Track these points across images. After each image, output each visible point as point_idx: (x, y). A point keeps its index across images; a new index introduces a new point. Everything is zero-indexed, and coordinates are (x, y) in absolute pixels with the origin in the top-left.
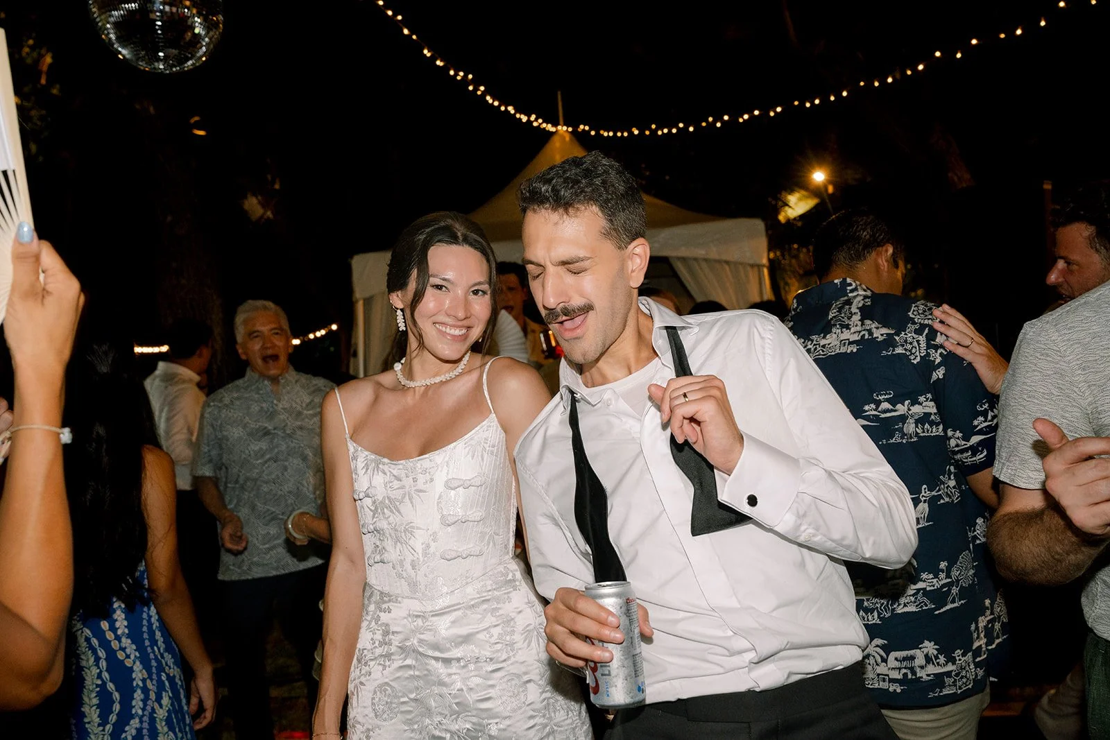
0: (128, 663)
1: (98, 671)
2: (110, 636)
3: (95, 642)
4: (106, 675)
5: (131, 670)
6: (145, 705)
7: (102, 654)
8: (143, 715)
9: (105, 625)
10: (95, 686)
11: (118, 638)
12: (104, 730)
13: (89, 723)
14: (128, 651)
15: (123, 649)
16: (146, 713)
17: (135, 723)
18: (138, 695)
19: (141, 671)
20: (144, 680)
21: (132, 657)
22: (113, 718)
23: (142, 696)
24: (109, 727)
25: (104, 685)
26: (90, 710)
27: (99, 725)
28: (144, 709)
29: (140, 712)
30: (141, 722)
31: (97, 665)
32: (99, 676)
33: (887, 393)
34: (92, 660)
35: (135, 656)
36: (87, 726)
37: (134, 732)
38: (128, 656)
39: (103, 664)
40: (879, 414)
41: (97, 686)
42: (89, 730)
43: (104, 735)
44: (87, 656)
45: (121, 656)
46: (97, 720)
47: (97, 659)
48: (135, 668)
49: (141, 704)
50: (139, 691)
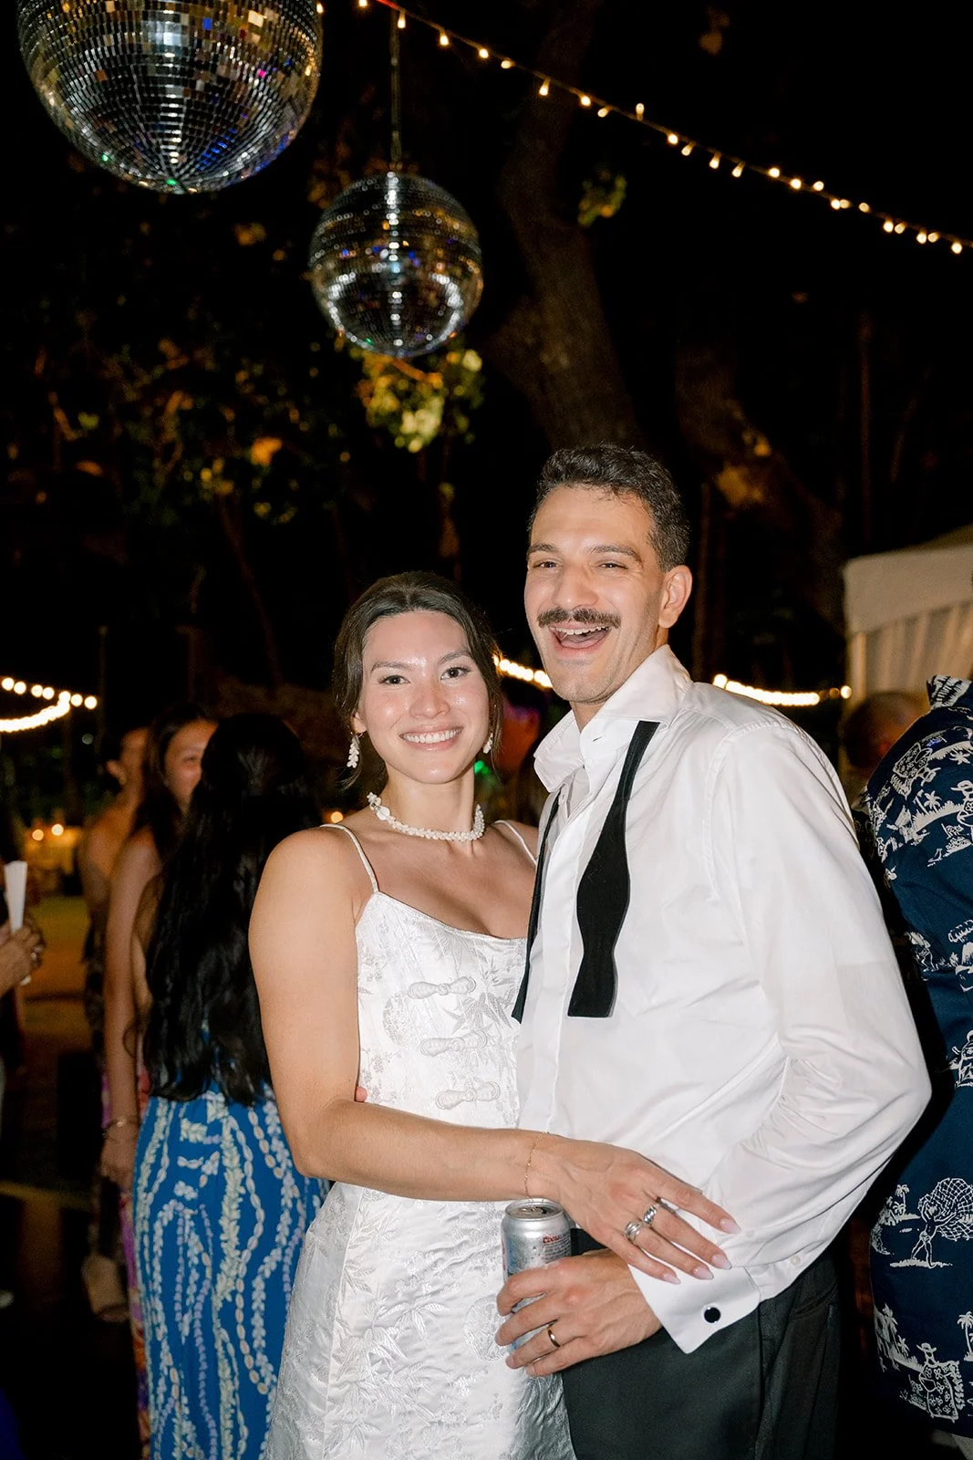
0: (278, 1174)
1: (243, 1176)
2: (258, 1133)
3: (241, 1137)
4: (251, 1184)
5: (280, 1183)
6: (292, 1233)
7: (248, 1154)
8: (287, 1247)
9: (253, 1117)
10: (237, 1195)
11: (268, 1138)
12: (240, 1256)
13: (226, 1242)
14: (279, 1157)
15: (274, 1154)
16: (291, 1244)
17: (276, 1254)
18: (285, 1218)
19: (292, 1187)
20: (294, 1200)
21: (284, 1166)
22: (253, 1243)
23: (290, 1221)
24: (247, 1255)
25: (246, 1196)
26: (229, 1224)
27: (237, 1248)
28: (289, 1239)
29: (284, 1242)
30: (283, 1255)
31: (242, 1168)
32: (243, 1183)
33: (965, 926)
34: (237, 1160)
35: (287, 1167)
36: (223, 1245)
37: (274, 1266)
38: (278, 1165)
39: (249, 1168)
40: (965, 968)
41: (240, 1195)
42: (225, 1252)
43: (239, 1263)
44: (231, 1153)
45: (270, 1162)
46: (235, 1240)
47: (243, 1160)
48: (285, 1181)
49: (287, 1232)
50: (287, 1214)
